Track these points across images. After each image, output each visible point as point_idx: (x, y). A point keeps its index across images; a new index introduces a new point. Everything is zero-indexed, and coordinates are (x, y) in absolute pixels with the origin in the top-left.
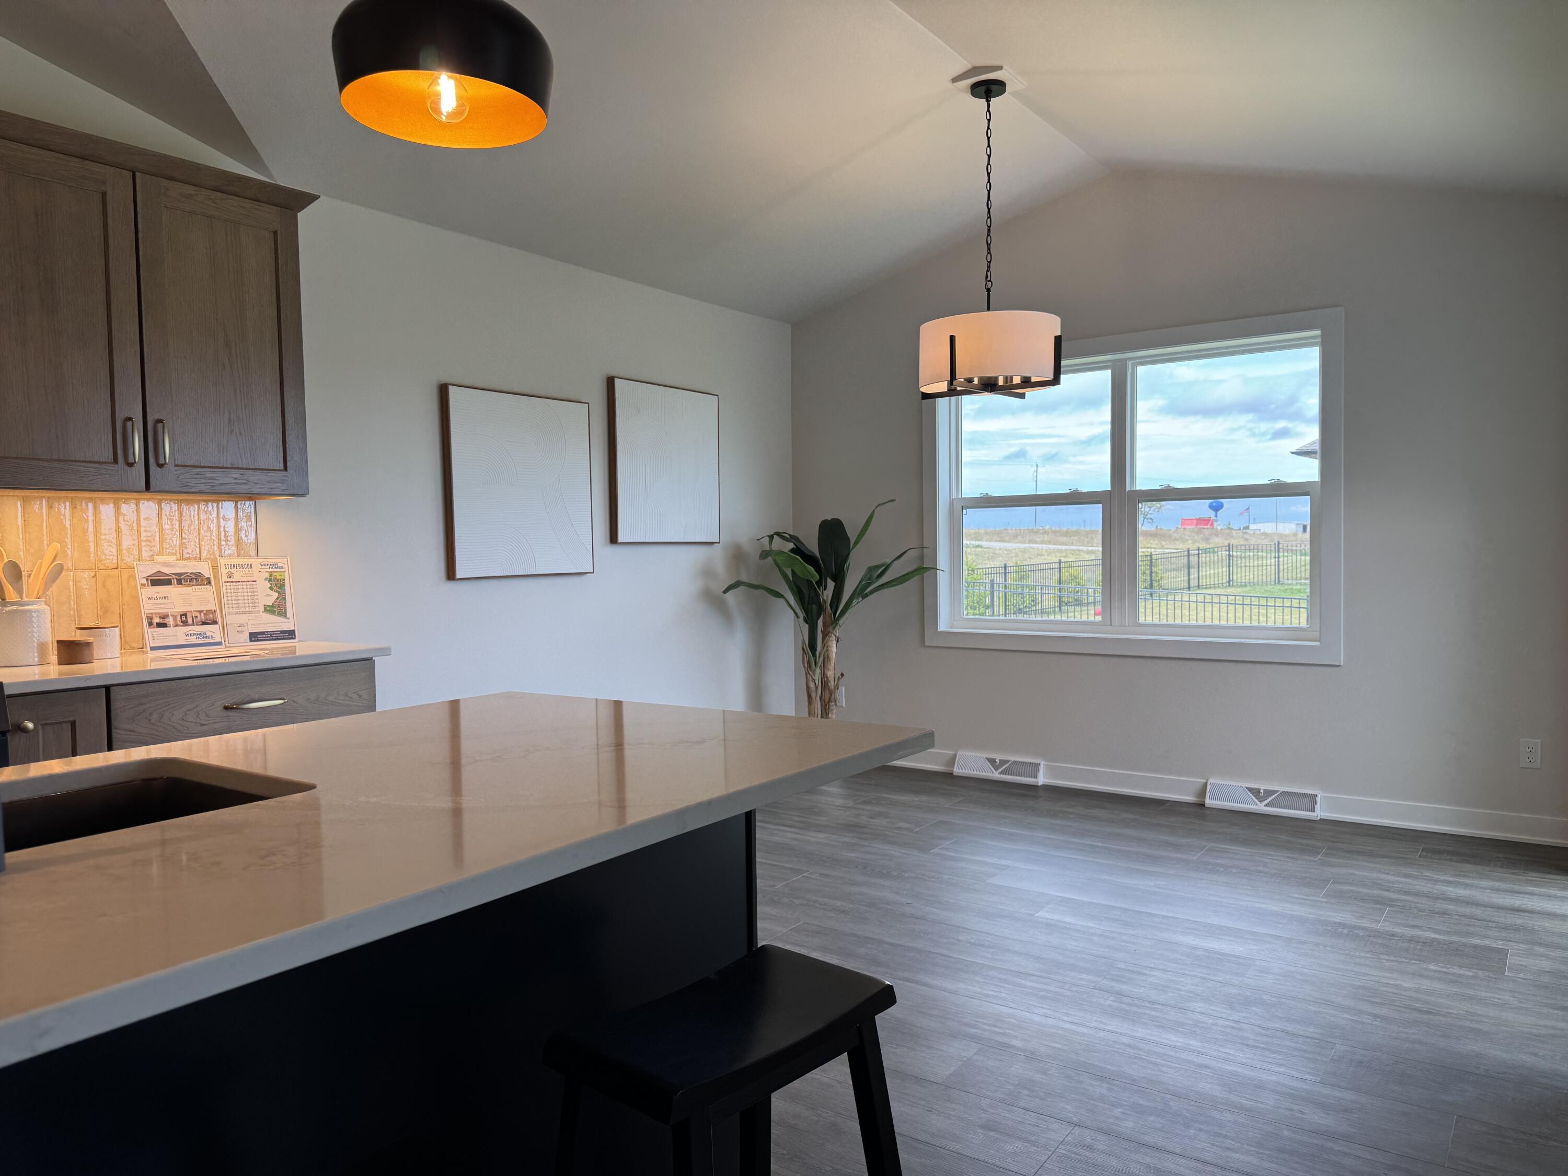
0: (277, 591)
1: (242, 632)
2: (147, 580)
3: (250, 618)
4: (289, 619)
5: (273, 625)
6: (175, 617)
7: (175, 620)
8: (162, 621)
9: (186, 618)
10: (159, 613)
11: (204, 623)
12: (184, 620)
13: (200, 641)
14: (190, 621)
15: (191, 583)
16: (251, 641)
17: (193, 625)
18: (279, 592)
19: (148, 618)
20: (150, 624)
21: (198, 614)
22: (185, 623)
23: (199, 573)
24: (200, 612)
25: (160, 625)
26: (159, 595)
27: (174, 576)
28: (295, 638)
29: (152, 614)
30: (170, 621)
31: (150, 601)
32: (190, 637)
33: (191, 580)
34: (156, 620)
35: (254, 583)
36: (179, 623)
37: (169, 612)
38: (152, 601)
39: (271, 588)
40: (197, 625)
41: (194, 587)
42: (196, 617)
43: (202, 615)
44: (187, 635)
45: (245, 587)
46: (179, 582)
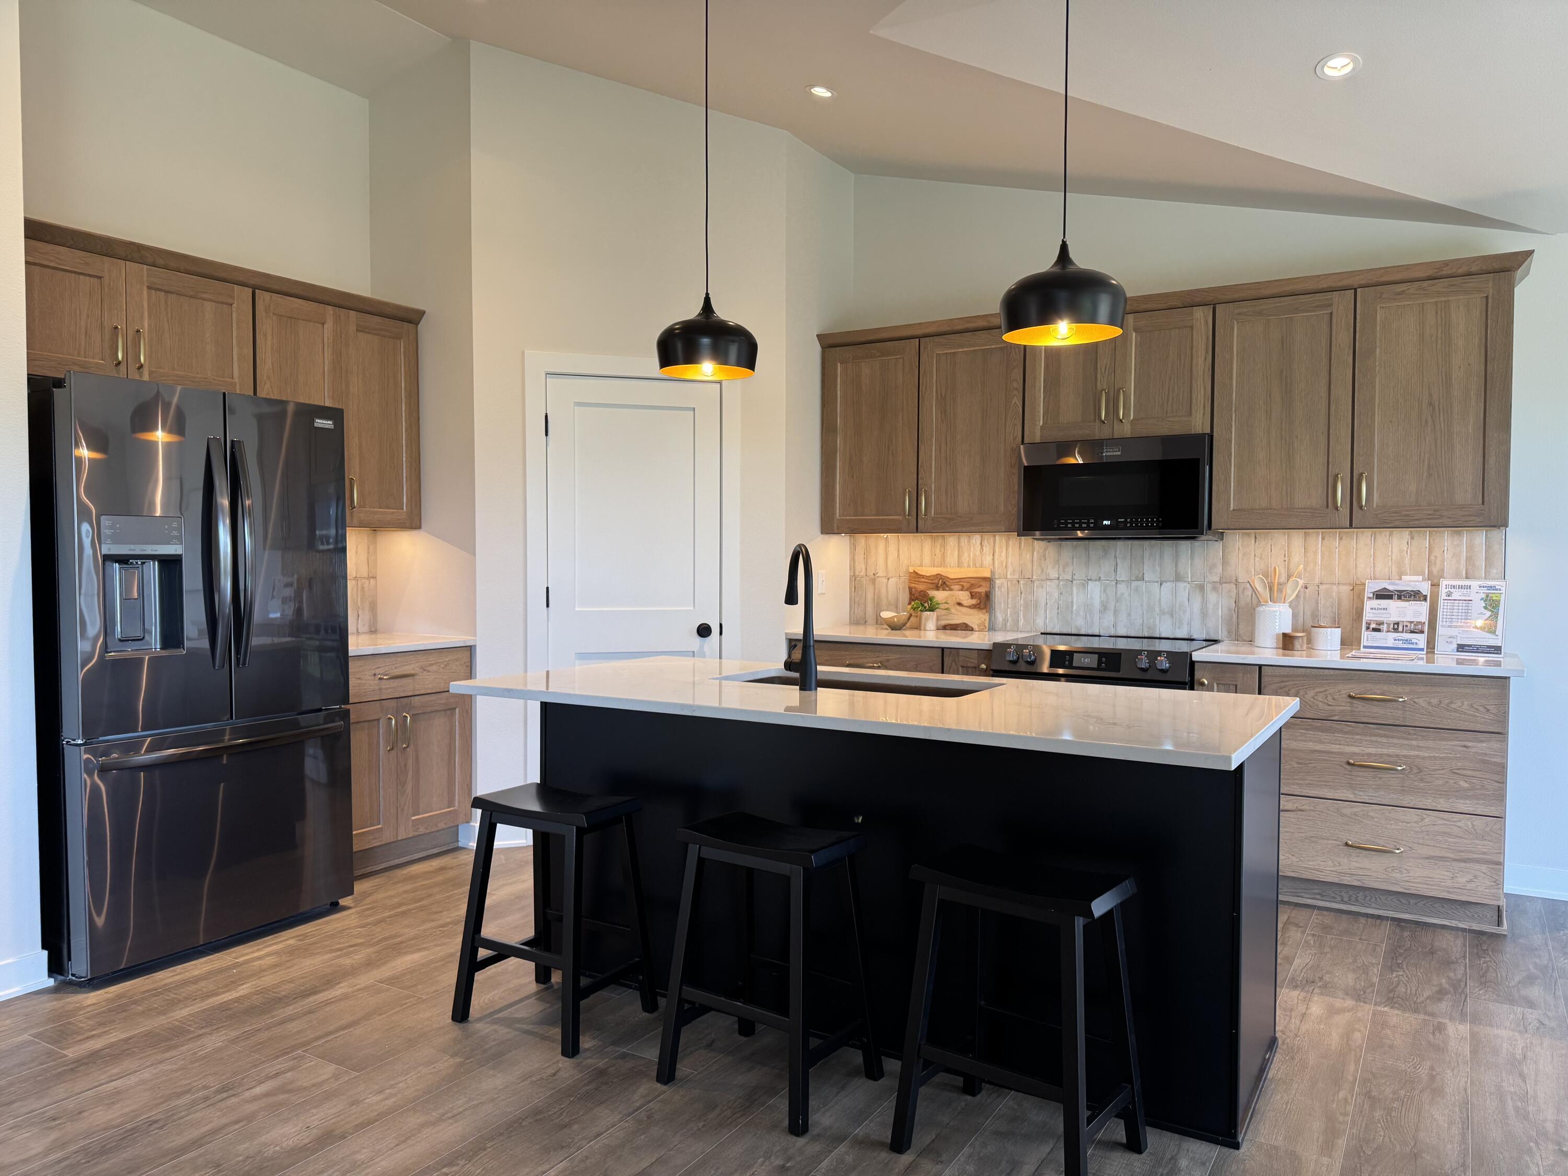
0: (1490, 610)
1: (1451, 643)
2: (1374, 594)
3: (1461, 632)
4: (1497, 636)
5: (1481, 640)
6: (1389, 624)
7: (1388, 627)
8: (1377, 627)
9: (1398, 626)
10: (1376, 621)
11: (1412, 632)
12: (1396, 627)
13: (1405, 646)
14: (1400, 629)
15: (1410, 599)
16: (1458, 651)
17: (1402, 632)
18: (1492, 611)
19: (1367, 623)
20: (1368, 628)
21: (1409, 625)
22: (1396, 630)
23: (1419, 591)
24: (1411, 622)
25: (1375, 630)
26: (1379, 607)
27: (1396, 592)
28: (1500, 654)
29: (1371, 620)
30: (1385, 627)
31: (1372, 611)
32: (1397, 642)
33: (1410, 597)
34: (1373, 626)
35: (1470, 602)
36: (1391, 629)
37: (1385, 620)
38: (1374, 611)
39: (1485, 608)
40: (1406, 632)
41: (1410, 602)
42: (1407, 626)
43: (1412, 625)
44: (1395, 640)
45: (1460, 605)
46: (1399, 598)
